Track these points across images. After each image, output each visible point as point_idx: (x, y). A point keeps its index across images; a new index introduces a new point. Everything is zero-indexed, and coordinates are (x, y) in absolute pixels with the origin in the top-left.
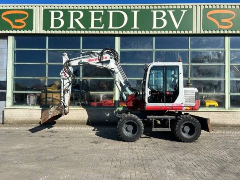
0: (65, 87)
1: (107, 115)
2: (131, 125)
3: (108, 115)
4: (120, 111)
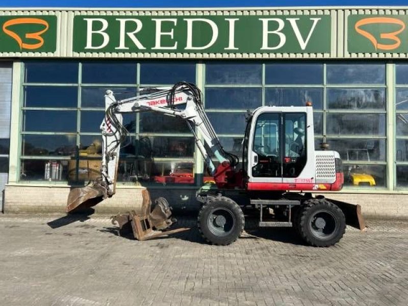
0: (108, 150)
2: (222, 216)
3: (186, 198)
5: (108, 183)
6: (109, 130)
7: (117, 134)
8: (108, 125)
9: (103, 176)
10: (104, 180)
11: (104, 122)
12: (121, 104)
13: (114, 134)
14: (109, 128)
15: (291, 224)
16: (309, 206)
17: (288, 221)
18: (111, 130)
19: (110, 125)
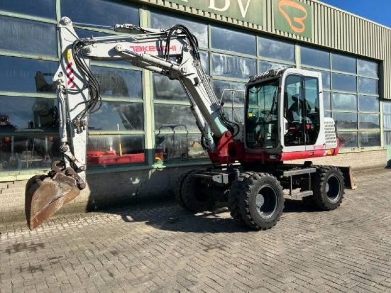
0: (73, 115)
1: (134, 183)
3: (137, 181)
4: (161, 170)
5: (77, 170)
6: (71, 84)
7: (86, 92)
8: (68, 76)
9: (66, 160)
10: (68, 165)
11: (60, 69)
12: (93, 42)
13: (80, 91)
14: (71, 80)
15: (312, 192)
16: (325, 172)
17: (308, 190)
18: (75, 85)
19: (72, 75)
